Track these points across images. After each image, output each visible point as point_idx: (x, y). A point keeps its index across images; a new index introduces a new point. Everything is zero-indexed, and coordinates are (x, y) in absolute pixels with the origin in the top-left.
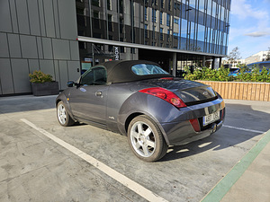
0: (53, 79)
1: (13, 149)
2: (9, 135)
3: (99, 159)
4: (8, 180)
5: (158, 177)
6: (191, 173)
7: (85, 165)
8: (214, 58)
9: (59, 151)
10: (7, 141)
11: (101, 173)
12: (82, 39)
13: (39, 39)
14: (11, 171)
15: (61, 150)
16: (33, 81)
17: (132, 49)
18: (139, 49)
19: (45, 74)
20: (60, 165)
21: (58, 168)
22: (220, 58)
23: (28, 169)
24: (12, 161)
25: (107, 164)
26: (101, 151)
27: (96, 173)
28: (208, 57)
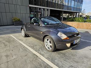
0: (21, 20)
1: (8, 48)
2: (7, 42)
3: (40, 54)
4: (8, 62)
5: (64, 64)
6: (77, 62)
7: (35, 56)
8: (76, 13)
9: (25, 49)
10: (6, 44)
11: (42, 60)
12: (30, 6)
13: (15, 5)
14: (8, 58)
15: (26, 49)
16: (14, 20)
17: (48, 9)
18: (50, 9)
19: (18, 18)
20: (26, 56)
21: (25, 57)
22: (79, 13)
23: (14, 57)
24: (9, 53)
25: (44, 56)
26: (41, 50)
27: (40, 60)
28: (74, 13)
